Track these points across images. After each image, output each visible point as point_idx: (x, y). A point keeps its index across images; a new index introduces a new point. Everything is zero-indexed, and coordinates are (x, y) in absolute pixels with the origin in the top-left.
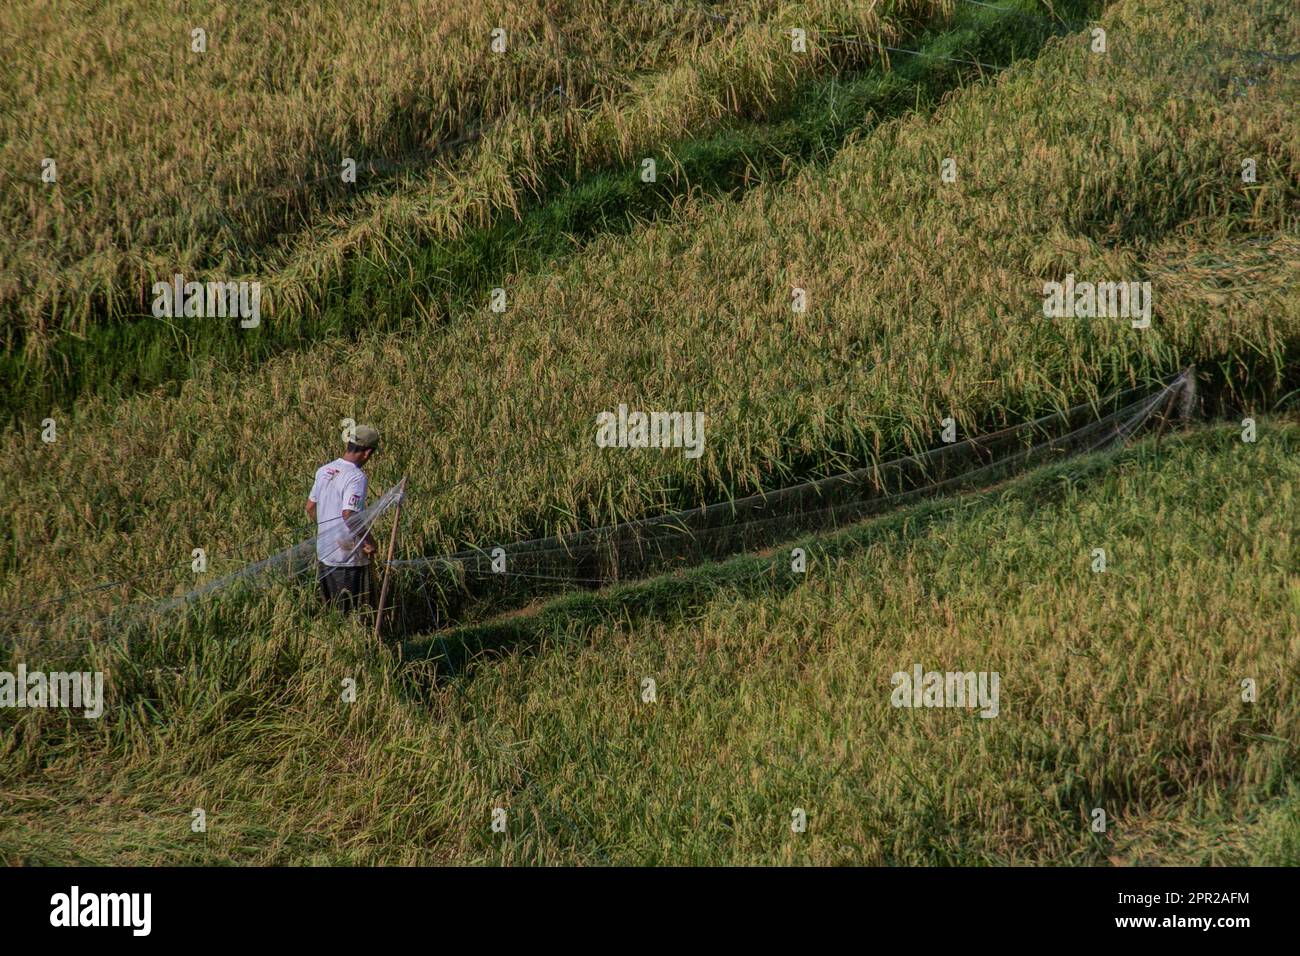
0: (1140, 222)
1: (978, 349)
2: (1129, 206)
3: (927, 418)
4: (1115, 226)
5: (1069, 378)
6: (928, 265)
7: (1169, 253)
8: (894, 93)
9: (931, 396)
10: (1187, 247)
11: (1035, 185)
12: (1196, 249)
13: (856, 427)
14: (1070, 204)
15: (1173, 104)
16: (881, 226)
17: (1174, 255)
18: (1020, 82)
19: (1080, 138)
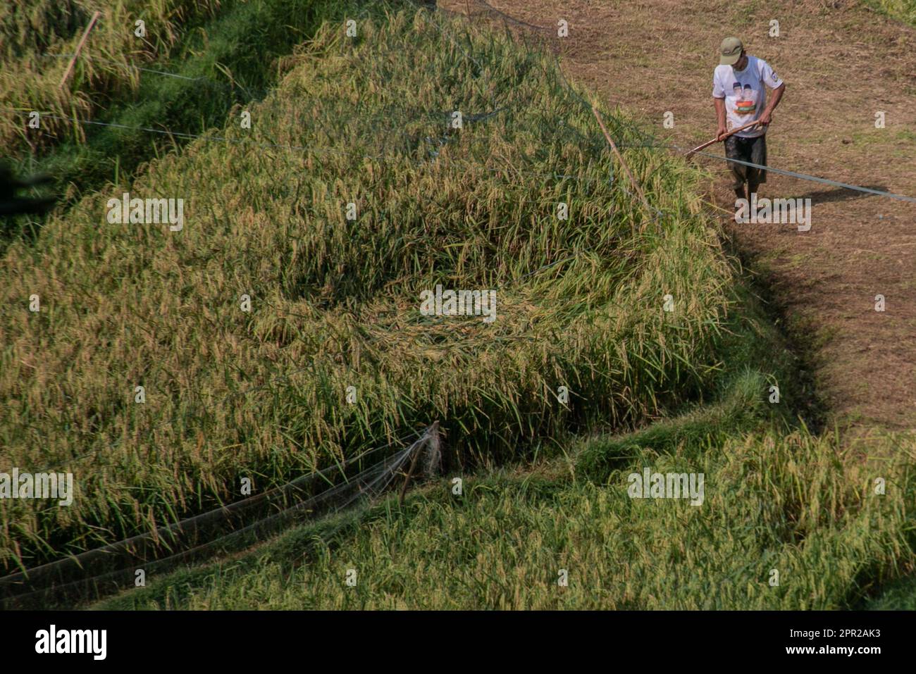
0: (350, 282)
1: (221, 415)
2: (339, 268)
3: (179, 488)
4: (326, 289)
5: (312, 439)
6: (156, 336)
7: (379, 312)
8: (90, 167)
9: (180, 464)
10: (395, 304)
11: (248, 252)
12: (405, 307)
13: (110, 499)
14: (283, 269)
15: (369, 166)
16: (101, 298)
17: (385, 314)
18: (214, 151)
19: (283, 203)
